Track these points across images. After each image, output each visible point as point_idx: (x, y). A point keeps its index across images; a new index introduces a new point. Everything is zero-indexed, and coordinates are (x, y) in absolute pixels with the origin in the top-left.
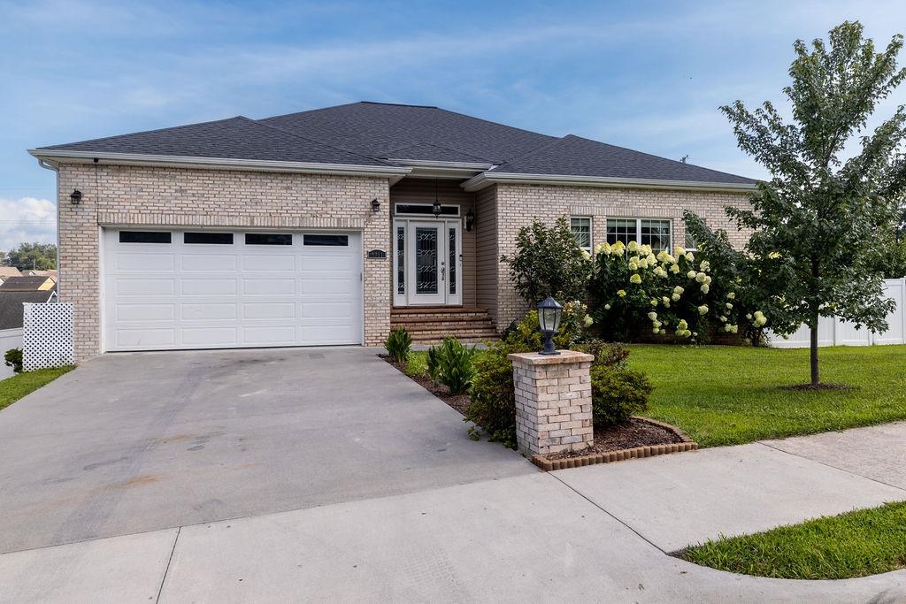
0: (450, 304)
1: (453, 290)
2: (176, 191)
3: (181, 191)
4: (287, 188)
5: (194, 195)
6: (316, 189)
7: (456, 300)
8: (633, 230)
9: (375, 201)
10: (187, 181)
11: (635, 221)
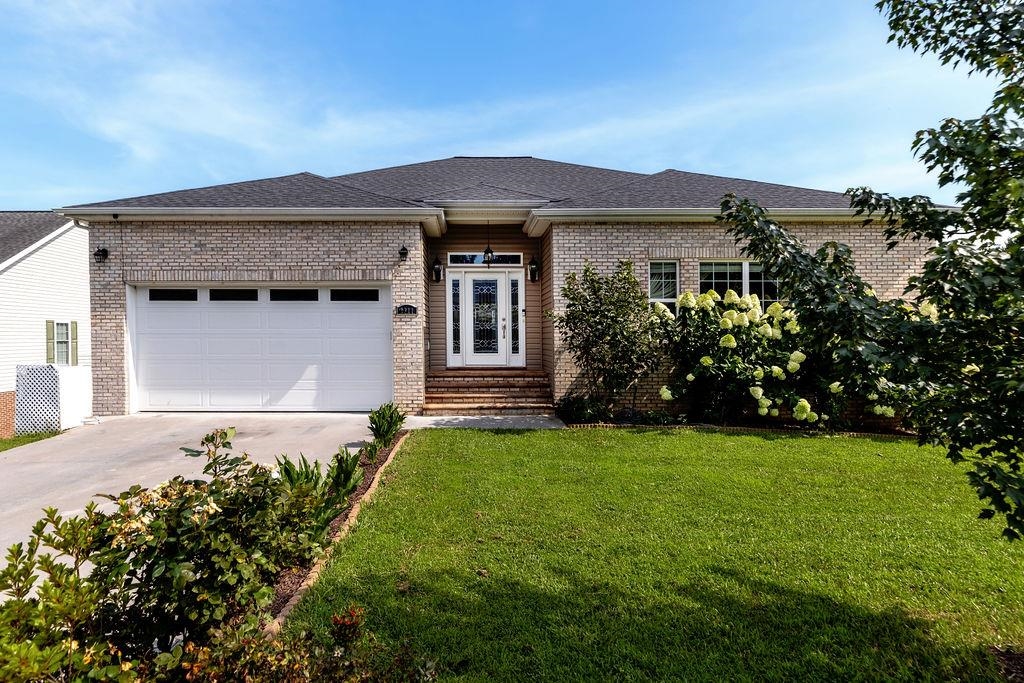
0: (512, 365)
1: (515, 349)
2: (196, 245)
3: (200, 245)
4: (308, 238)
5: (213, 250)
6: (338, 238)
7: (519, 360)
8: (739, 275)
9: (404, 249)
10: (207, 234)
11: (741, 264)
